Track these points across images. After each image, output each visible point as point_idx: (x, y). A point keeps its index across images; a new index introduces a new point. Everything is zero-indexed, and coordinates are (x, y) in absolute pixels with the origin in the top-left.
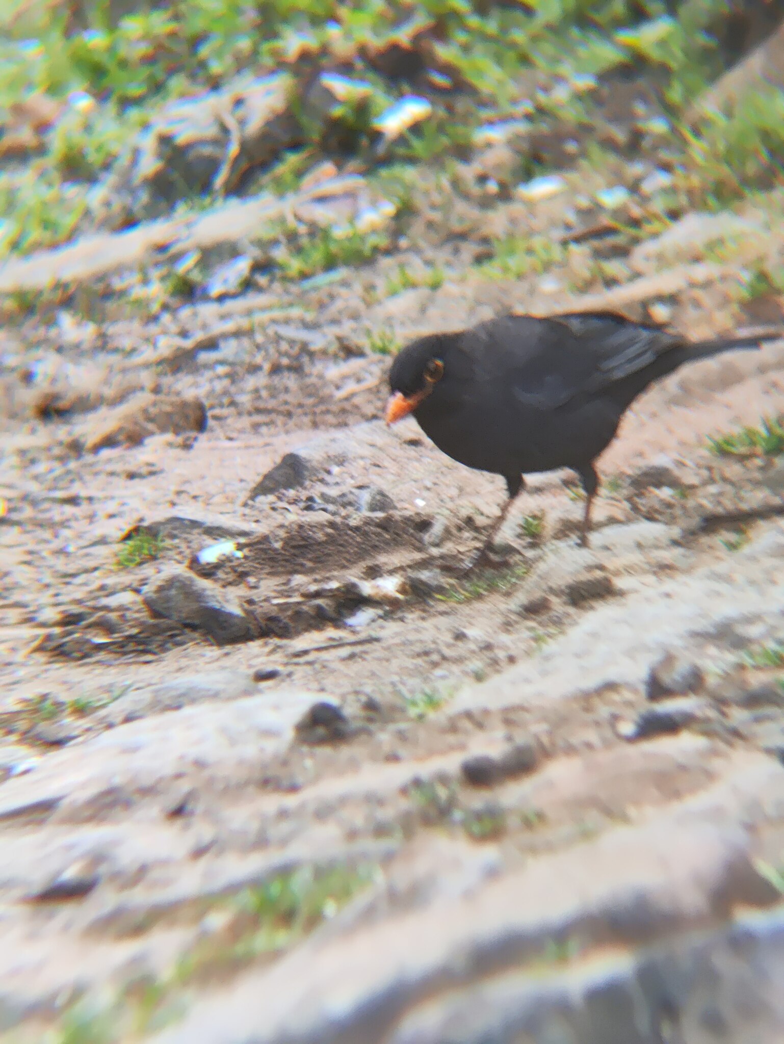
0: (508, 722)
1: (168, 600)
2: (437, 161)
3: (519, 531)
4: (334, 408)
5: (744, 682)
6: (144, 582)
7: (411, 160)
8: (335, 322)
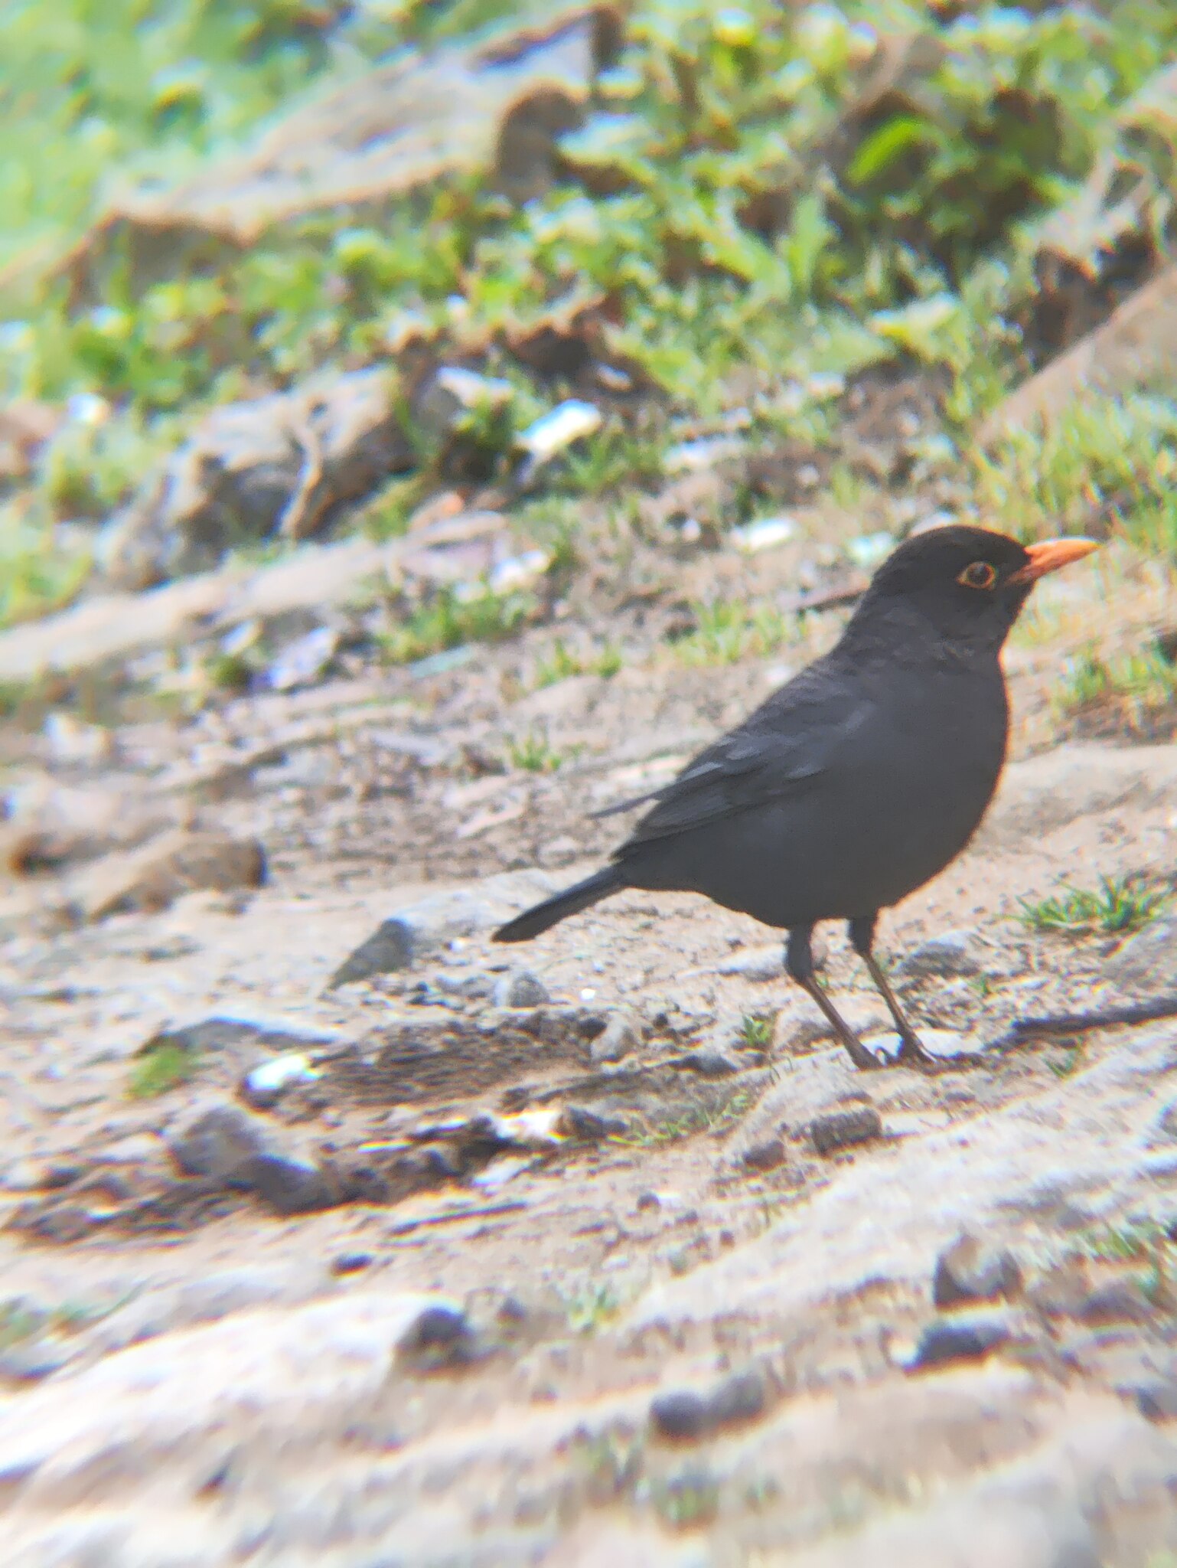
0: (720, 1338)
1: (203, 1147)
2: (610, 492)
3: (735, 1037)
4: (460, 850)
5: (1083, 1283)
6: (168, 1120)
7: (573, 491)
8: (461, 723)
